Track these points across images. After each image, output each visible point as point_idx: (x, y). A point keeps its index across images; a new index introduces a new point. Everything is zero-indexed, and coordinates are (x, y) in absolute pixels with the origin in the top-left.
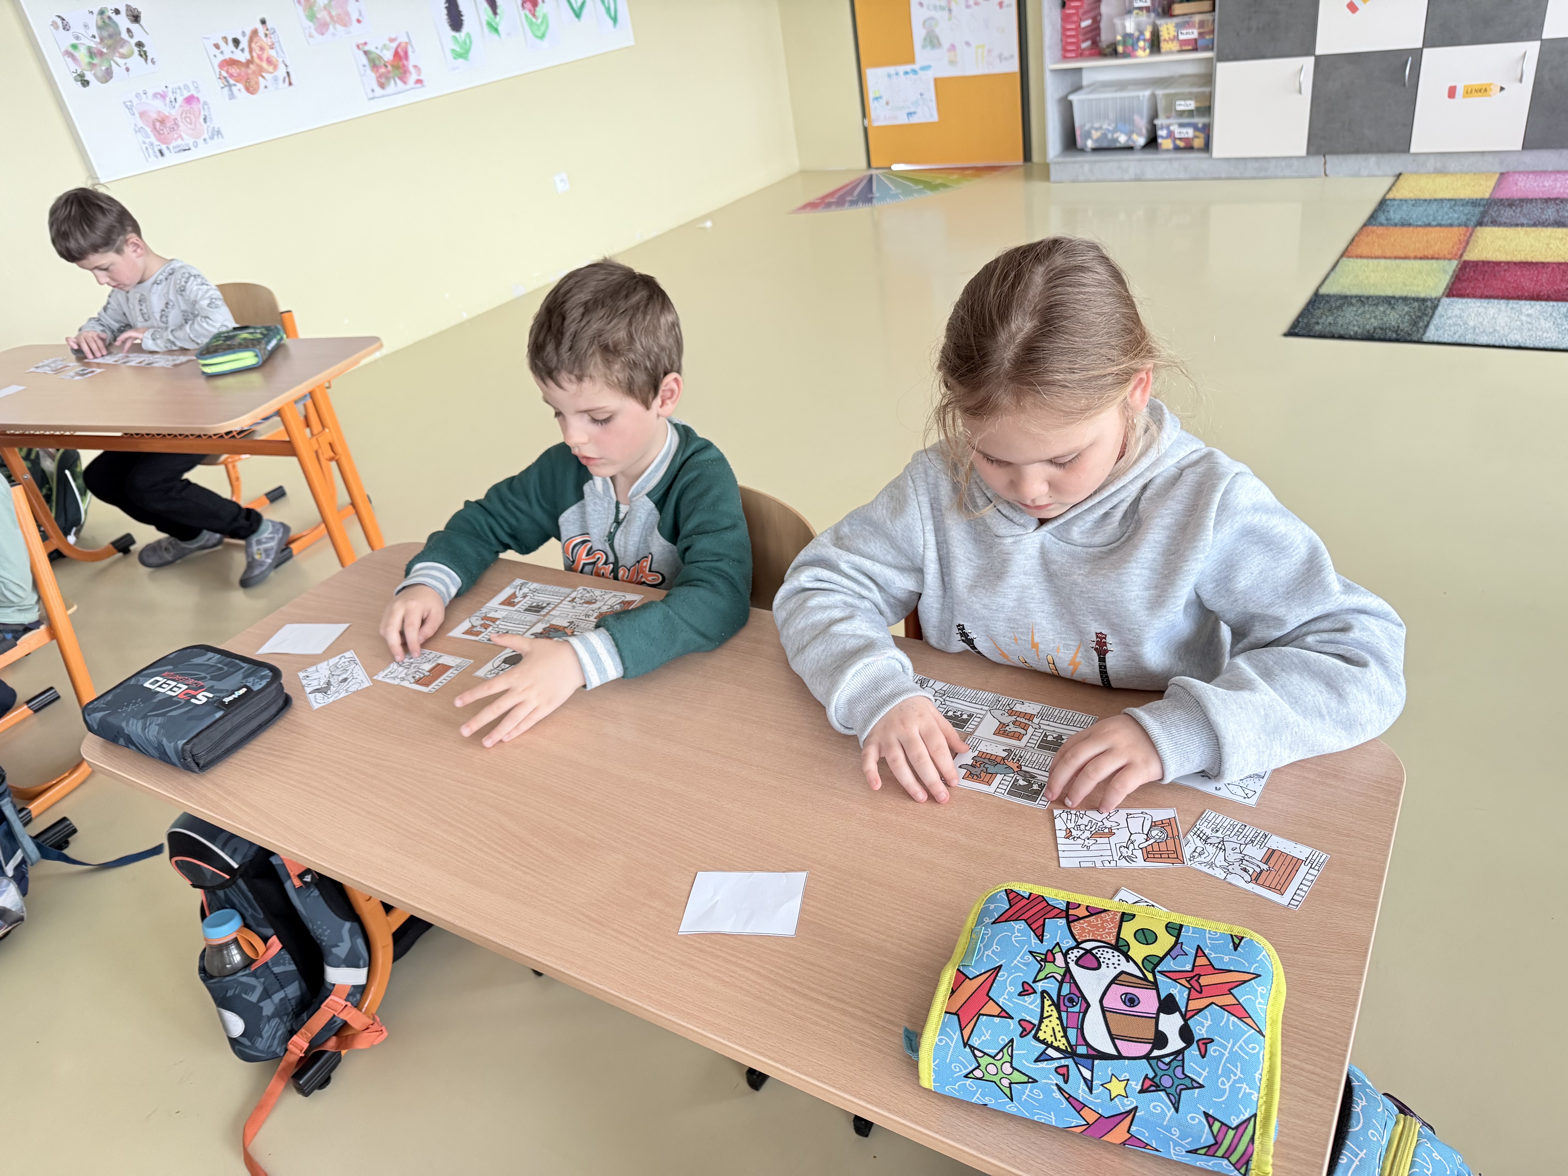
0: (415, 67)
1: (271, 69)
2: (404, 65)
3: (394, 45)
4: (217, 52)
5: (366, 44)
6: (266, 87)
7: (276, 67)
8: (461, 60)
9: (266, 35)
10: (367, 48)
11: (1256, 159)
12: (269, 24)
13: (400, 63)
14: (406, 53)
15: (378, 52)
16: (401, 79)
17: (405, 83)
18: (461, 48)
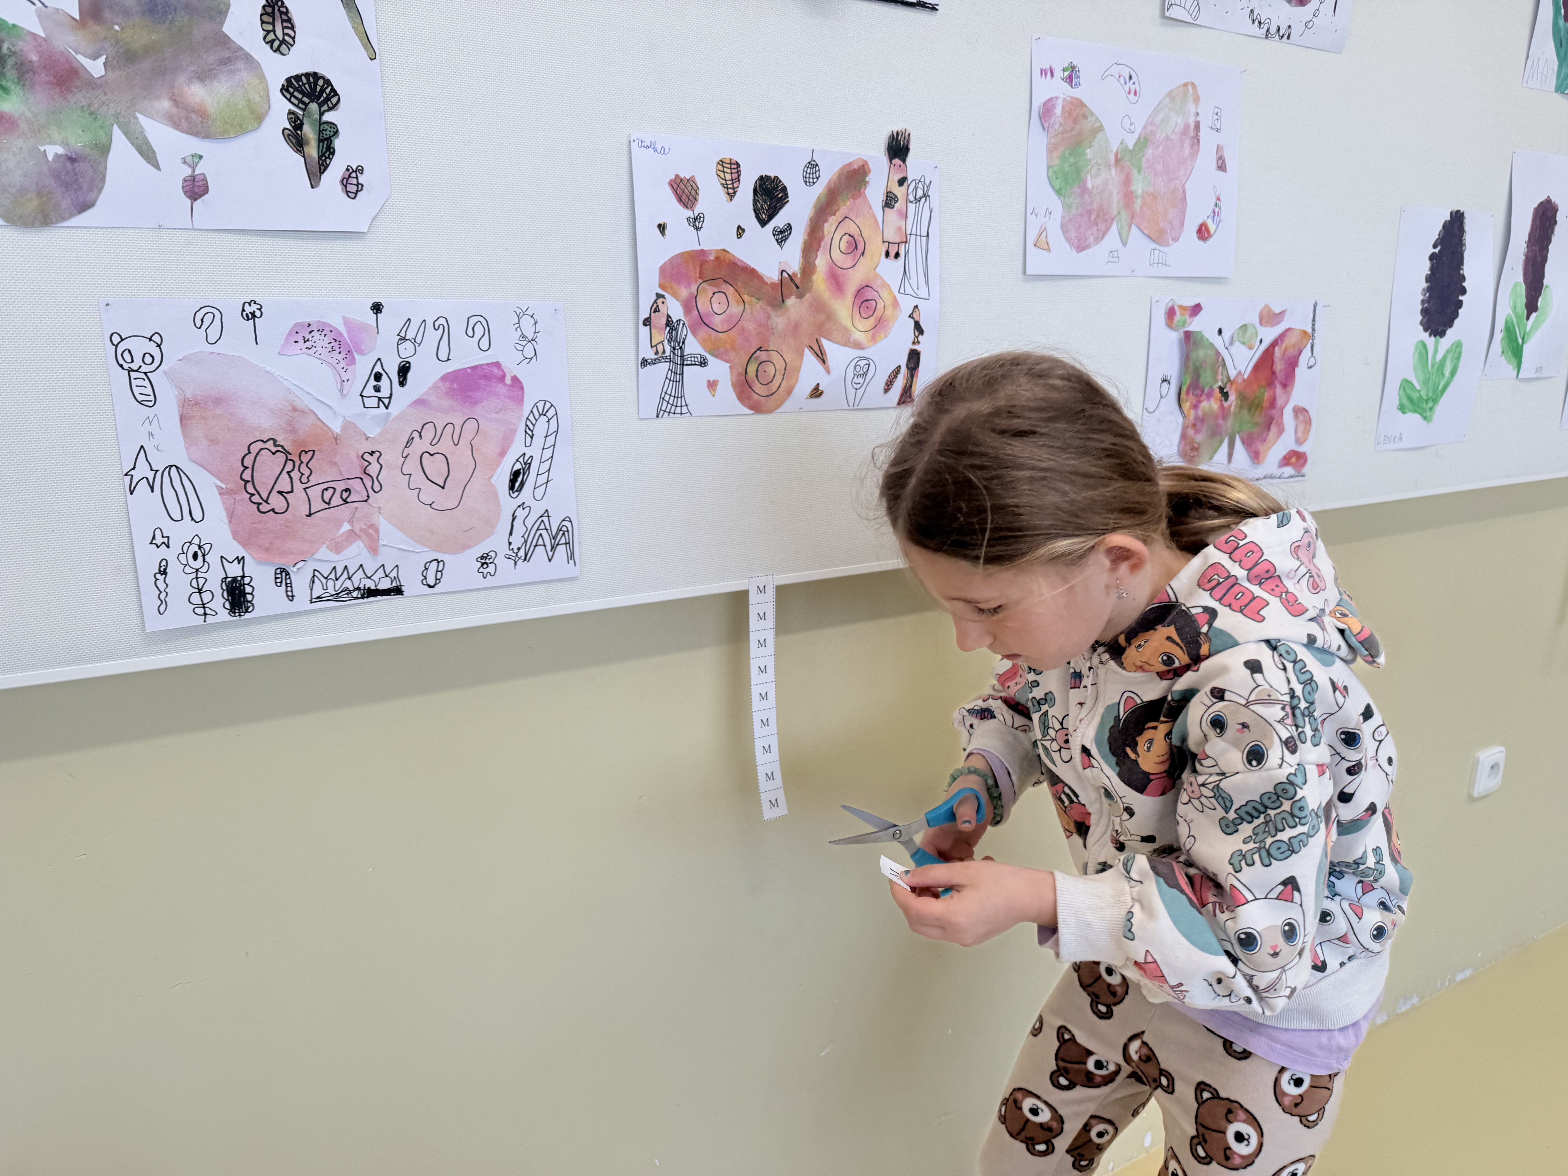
0: (1300, 412)
1: (859, 329)
2: (1273, 403)
3: (1269, 334)
4: (676, 215)
5: (1196, 309)
6: (816, 393)
7: (880, 326)
8: (1414, 418)
9: (890, 201)
10: (1195, 325)
12: (914, 164)
13: (1267, 396)
14: (1292, 364)
15: (1219, 343)
16: (1248, 442)
17: (1256, 457)
18: (1426, 382)
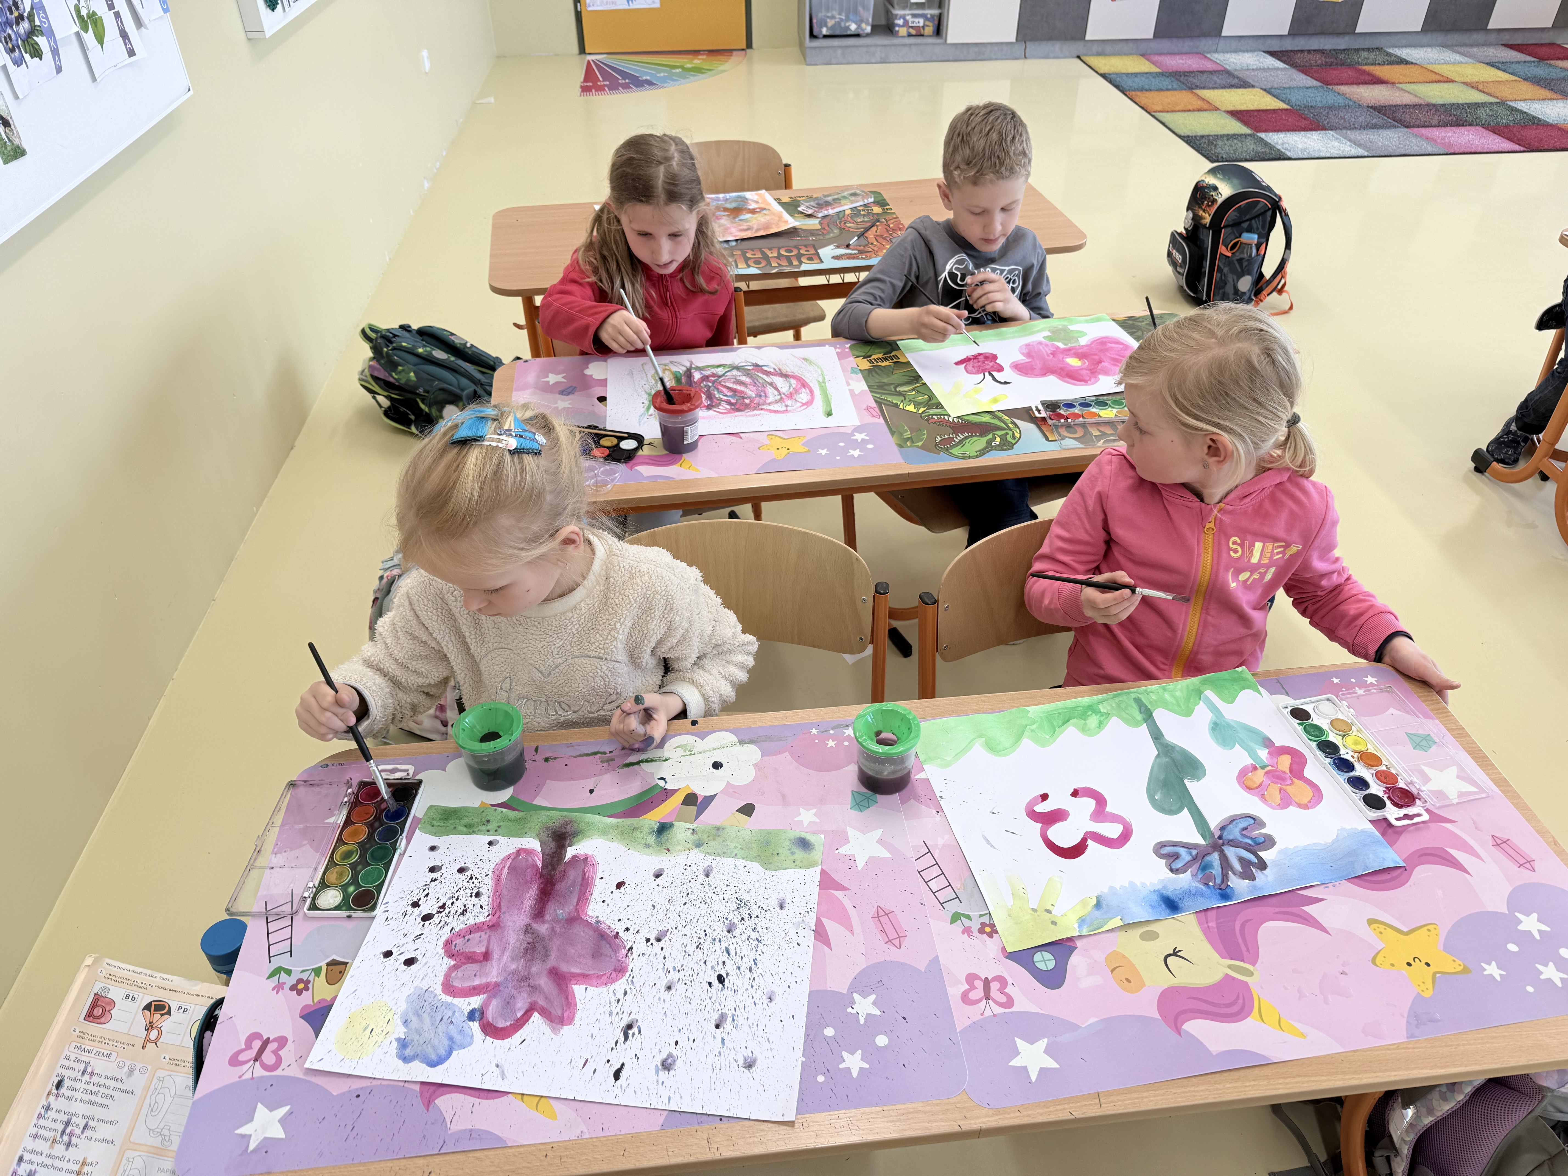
11: (976, 44)
